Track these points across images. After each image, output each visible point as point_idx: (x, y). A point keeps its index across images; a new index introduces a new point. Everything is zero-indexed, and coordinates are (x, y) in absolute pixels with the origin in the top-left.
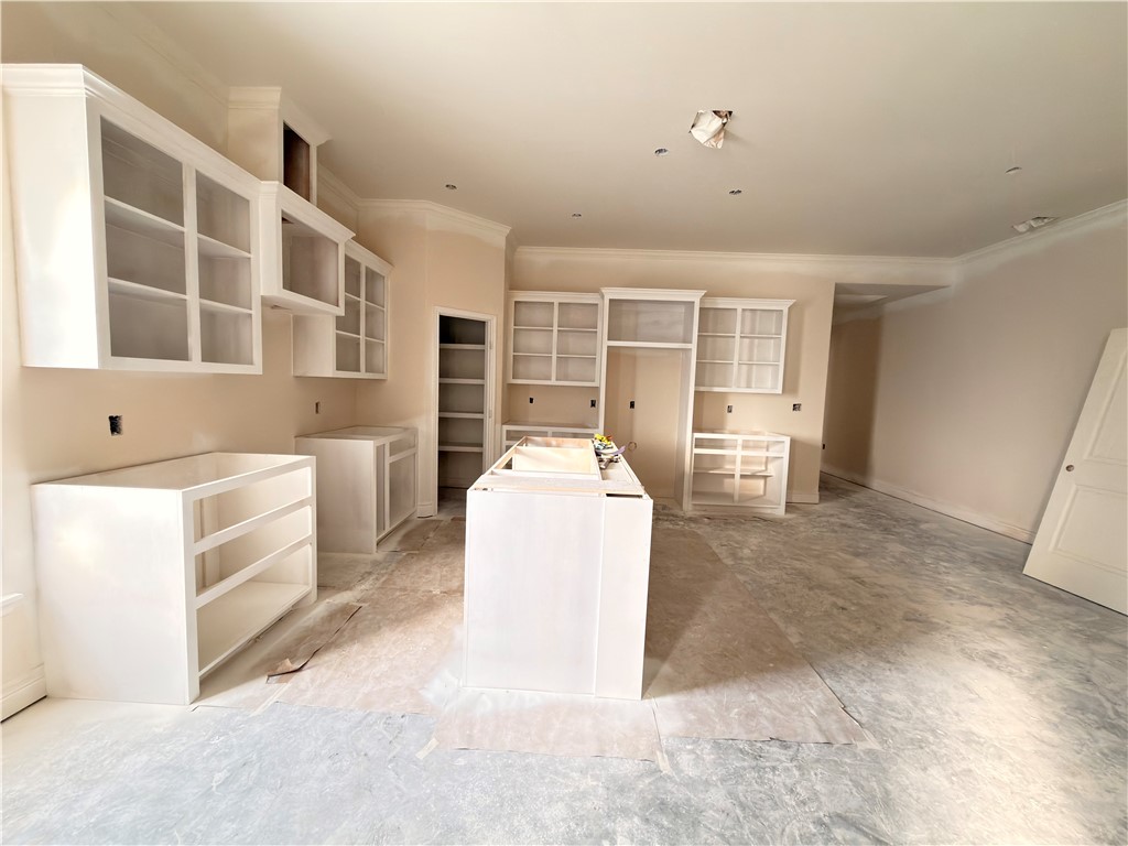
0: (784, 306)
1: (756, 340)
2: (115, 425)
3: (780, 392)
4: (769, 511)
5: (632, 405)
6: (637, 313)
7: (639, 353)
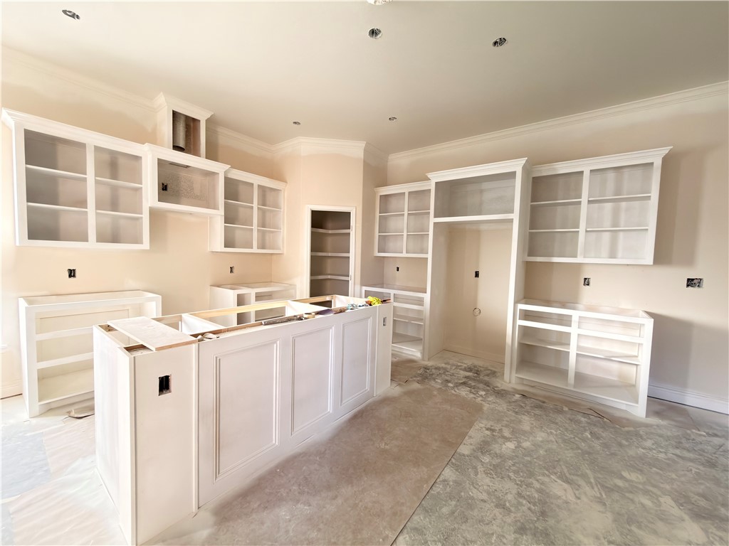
0: (656, 157)
1: (624, 204)
2: (72, 273)
3: (651, 262)
4: (623, 407)
5: (477, 275)
6: (481, 191)
7: (483, 227)
